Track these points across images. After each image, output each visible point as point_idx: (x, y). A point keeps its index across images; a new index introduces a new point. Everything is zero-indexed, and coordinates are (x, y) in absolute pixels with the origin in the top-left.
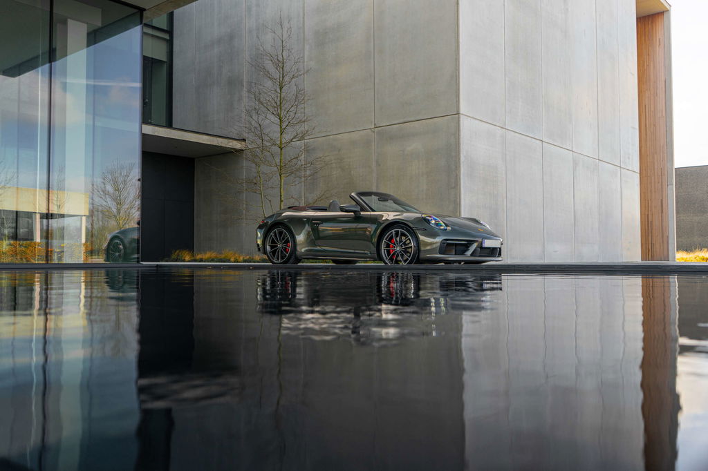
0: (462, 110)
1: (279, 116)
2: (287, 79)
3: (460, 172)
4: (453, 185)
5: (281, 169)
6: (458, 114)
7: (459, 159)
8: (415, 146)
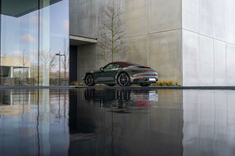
0: (183, 27)
1: (112, 30)
2: (115, 15)
3: (182, 51)
4: (179, 56)
5: (113, 50)
6: (181, 28)
7: (182, 46)
8: (164, 41)
